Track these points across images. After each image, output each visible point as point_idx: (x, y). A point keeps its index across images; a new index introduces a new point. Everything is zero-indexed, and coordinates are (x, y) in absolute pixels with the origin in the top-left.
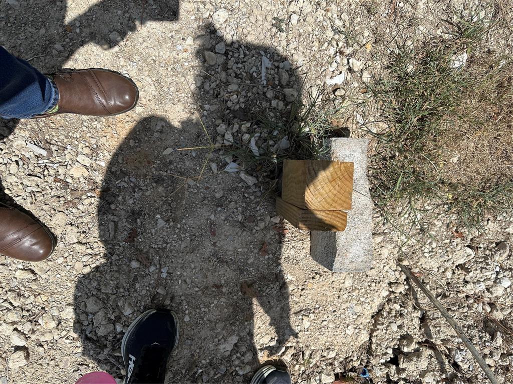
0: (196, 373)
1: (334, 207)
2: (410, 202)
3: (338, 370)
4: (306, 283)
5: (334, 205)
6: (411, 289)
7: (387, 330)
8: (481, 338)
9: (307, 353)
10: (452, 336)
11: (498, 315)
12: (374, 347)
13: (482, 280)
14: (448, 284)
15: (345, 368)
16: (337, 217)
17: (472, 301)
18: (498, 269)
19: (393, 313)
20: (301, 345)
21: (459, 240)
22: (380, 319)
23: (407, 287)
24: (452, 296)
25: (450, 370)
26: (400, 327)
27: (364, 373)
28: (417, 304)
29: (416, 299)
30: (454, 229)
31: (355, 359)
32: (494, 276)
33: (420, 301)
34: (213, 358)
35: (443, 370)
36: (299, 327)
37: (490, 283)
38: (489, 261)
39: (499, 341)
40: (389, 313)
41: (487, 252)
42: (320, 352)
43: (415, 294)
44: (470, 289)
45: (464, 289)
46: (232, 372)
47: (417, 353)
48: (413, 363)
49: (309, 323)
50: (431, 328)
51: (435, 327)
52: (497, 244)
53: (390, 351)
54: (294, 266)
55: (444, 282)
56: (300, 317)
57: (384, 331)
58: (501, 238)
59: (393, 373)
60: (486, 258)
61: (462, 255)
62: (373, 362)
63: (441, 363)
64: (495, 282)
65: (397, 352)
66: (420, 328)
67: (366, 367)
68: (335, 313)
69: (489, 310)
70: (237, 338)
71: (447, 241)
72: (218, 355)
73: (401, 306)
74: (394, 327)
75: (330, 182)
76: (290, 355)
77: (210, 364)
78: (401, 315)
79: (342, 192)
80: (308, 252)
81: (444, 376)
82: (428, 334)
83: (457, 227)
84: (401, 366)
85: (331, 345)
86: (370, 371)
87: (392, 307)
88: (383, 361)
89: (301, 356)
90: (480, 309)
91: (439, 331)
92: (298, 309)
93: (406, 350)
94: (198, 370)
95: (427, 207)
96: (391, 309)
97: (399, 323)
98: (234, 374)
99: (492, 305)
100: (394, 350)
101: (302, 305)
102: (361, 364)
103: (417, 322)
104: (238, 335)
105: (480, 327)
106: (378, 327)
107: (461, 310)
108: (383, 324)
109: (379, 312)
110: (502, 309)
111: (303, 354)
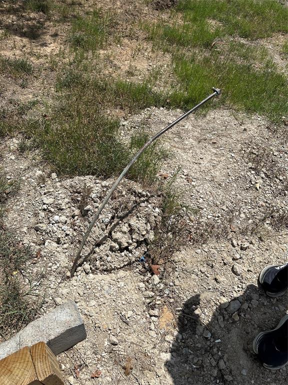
0: (197, 368)
1: (29, 358)
2: (27, 294)
3: (149, 275)
4: (104, 330)
5: (27, 360)
6: (85, 260)
7: (113, 262)
8: (92, 215)
9: (148, 301)
10: (99, 228)
11: (77, 212)
12: (126, 263)
13: (61, 229)
14: (72, 243)
15: (146, 272)
16: (35, 352)
17: (76, 227)
18: (51, 225)
19: (102, 263)
20: (145, 308)
21: (42, 253)
22: (109, 268)
23: (85, 263)
24: (77, 238)
25: (116, 220)
26: (108, 256)
27: (142, 260)
28: (91, 252)
29: (89, 254)
30: (36, 259)
31: (138, 270)
32: (56, 225)
33: (89, 251)
34: (182, 363)
35: (118, 224)
36: (134, 317)
37: (60, 225)
38: (48, 231)
39: (89, 207)
40: (103, 265)
41: (44, 233)
42: (143, 293)
43: (86, 257)
44: (70, 232)
45: (71, 234)
46: (183, 342)
47: (115, 241)
48: (121, 241)
49: (129, 312)
50: (101, 239)
51: (99, 238)
52: (37, 231)
53: (123, 254)
54: (97, 346)
55: (72, 246)
56: (128, 320)
57: (114, 263)
58: (33, 231)
59: (133, 247)
60: (47, 233)
61: (51, 245)
62: (134, 259)
63: (115, 226)
64: (59, 223)
65: (121, 250)
66: (104, 244)
67: (139, 261)
68: (115, 300)
69: (76, 217)
70: (161, 354)
71: (45, 258)
72: (178, 360)
73: (97, 261)
74: (109, 259)
75: (12, 372)
76: (154, 311)
77: (186, 362)
78: (101, 258)
79: (16, 359)
80: (84, 341)
81: (120, 222)
82: (105, 238)
83: (34, 258)
84: (127, 245)
85: (136, 289)
86: (139, 258)
87: (99, 266)
88: (130, 255)
89: (151, 304)
90: (79, 221)
91: (100, 235)
92: (124, 324)
93: (117, 247)
94: (195, 368)
95: (27, 282)
96: (101, 265)
97: (106, 257)
98: (183, 341)
99: (73, 217)
100: (121, 252)
101: (120, 323)
102: (139, 264)
103: (102, 247)
104: (159, 355)
105: (87, 217)
106: (113, 267)
107: (83, 230)
108: (111, 266)
109: (106, 270)
110: (73, 211)
111: (150, 303)
